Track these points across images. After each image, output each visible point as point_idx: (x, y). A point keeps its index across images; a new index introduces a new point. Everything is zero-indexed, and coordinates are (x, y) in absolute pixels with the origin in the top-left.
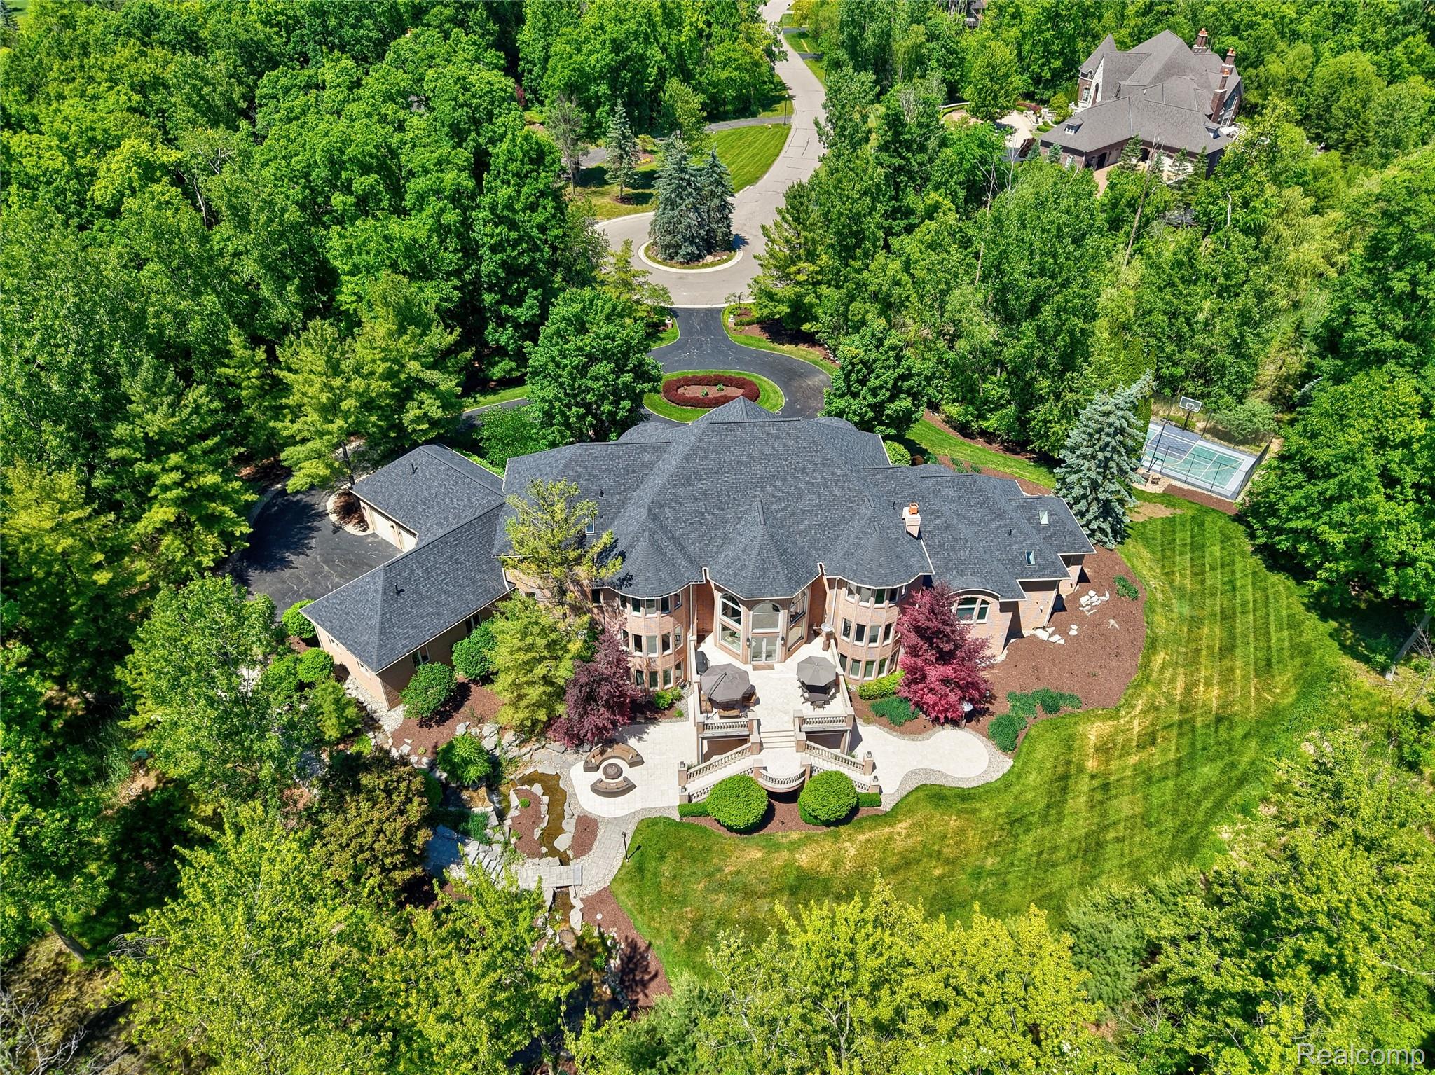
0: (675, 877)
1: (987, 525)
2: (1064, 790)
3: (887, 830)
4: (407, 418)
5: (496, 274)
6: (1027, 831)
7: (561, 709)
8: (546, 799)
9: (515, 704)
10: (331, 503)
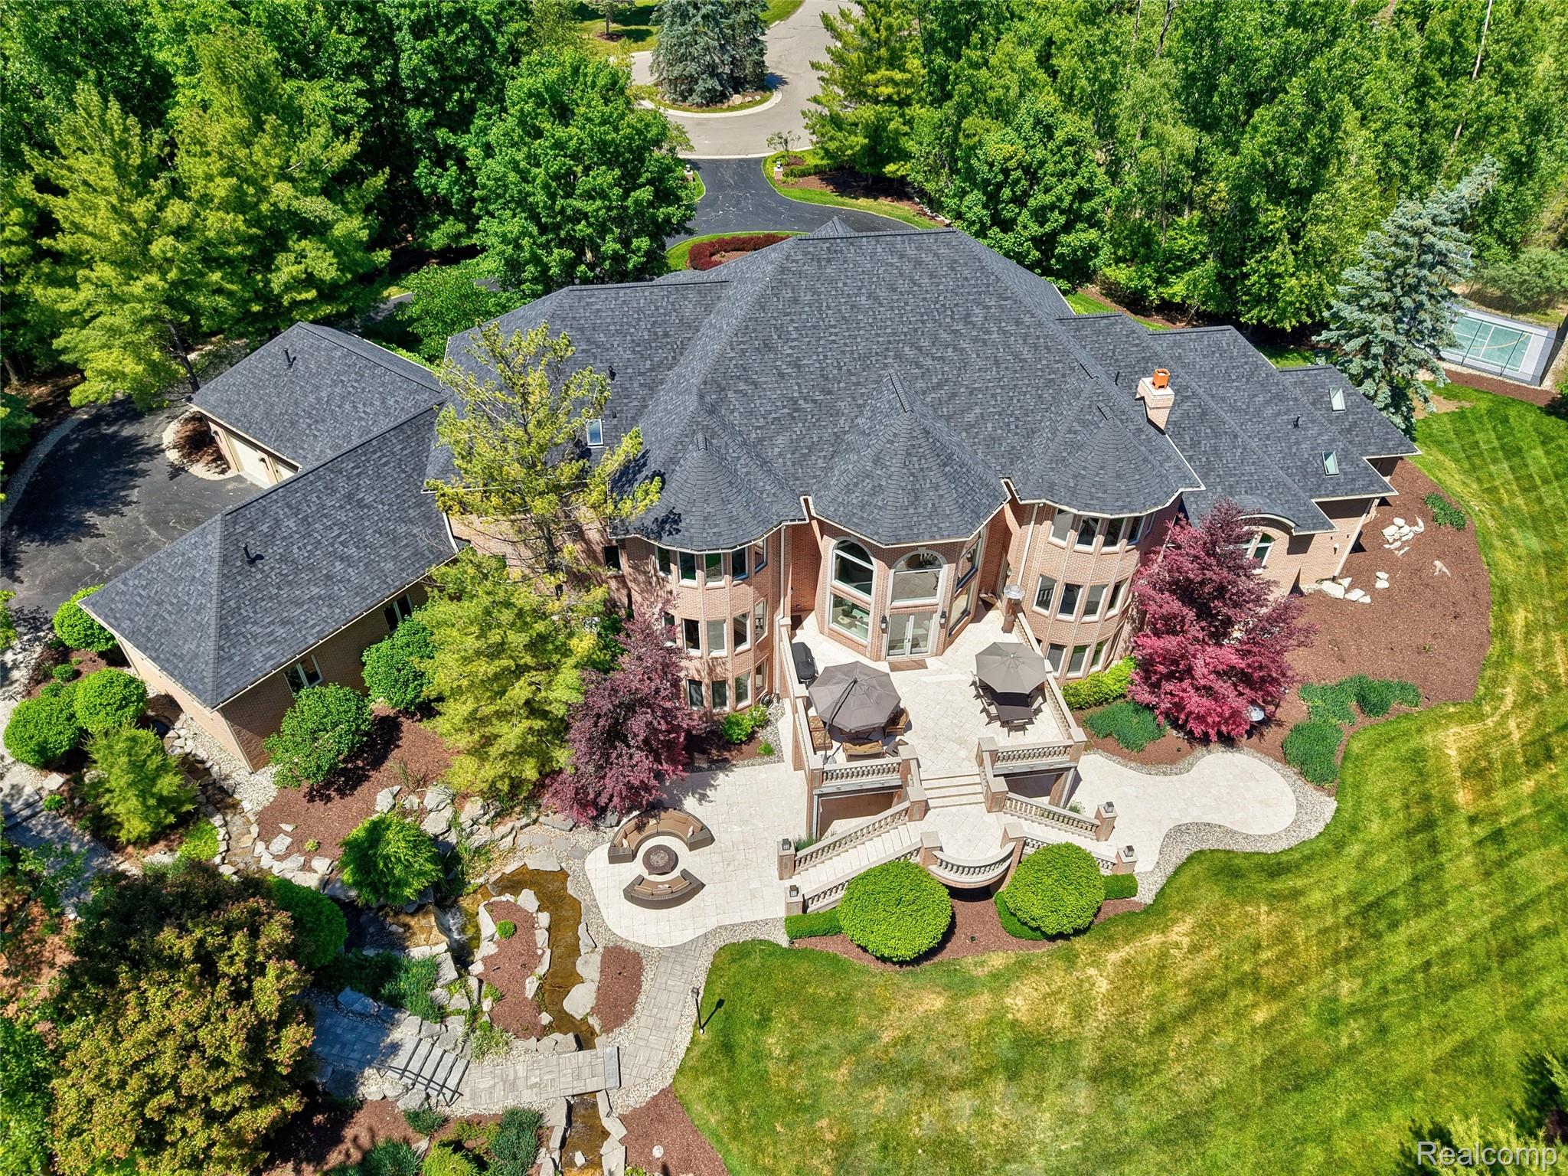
0: (791, 1059)
1: (1258, 412)
2: (1434, 847)
3: (1155, 939)
4: (278, 282)
5: (424, 75)
6: (1393, 926)
7: (562, 757)
8: (544, 919)
9: (480, 751)
10: (170, 434)
